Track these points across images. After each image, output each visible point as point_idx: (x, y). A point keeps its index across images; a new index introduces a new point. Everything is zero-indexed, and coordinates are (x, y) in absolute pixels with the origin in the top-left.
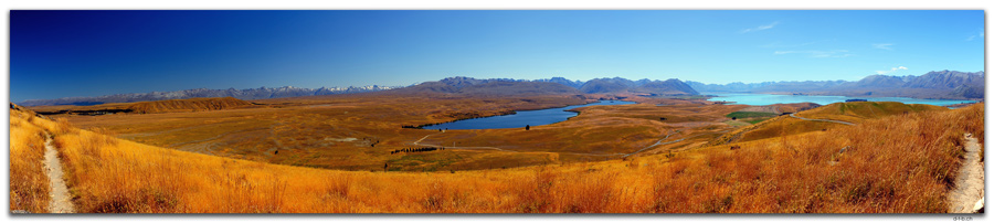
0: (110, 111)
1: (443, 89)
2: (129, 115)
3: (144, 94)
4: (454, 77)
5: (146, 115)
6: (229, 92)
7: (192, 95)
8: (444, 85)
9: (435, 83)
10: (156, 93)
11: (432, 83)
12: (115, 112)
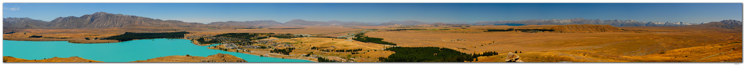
0: (540, 30)
1: (722, 26)
2: (552, 33)
3: (547, 20)
4: (728, 20)
5: (563, 33)
6: (597, 22)
7: (575, 22)
8: (723, 24)
9: (718, 23)
10: (554, 20)
11: (716, 23)
12: (543, 30)
